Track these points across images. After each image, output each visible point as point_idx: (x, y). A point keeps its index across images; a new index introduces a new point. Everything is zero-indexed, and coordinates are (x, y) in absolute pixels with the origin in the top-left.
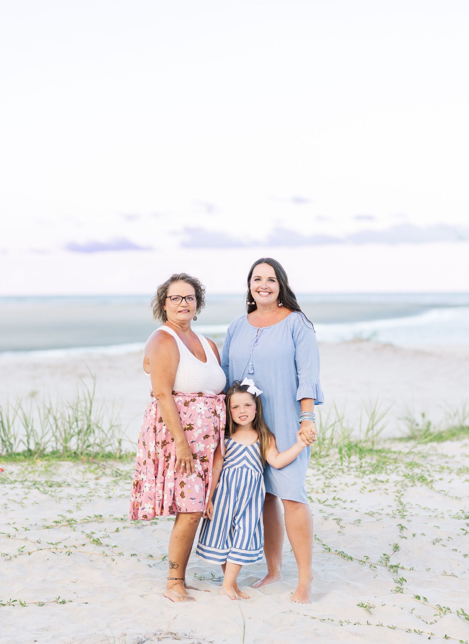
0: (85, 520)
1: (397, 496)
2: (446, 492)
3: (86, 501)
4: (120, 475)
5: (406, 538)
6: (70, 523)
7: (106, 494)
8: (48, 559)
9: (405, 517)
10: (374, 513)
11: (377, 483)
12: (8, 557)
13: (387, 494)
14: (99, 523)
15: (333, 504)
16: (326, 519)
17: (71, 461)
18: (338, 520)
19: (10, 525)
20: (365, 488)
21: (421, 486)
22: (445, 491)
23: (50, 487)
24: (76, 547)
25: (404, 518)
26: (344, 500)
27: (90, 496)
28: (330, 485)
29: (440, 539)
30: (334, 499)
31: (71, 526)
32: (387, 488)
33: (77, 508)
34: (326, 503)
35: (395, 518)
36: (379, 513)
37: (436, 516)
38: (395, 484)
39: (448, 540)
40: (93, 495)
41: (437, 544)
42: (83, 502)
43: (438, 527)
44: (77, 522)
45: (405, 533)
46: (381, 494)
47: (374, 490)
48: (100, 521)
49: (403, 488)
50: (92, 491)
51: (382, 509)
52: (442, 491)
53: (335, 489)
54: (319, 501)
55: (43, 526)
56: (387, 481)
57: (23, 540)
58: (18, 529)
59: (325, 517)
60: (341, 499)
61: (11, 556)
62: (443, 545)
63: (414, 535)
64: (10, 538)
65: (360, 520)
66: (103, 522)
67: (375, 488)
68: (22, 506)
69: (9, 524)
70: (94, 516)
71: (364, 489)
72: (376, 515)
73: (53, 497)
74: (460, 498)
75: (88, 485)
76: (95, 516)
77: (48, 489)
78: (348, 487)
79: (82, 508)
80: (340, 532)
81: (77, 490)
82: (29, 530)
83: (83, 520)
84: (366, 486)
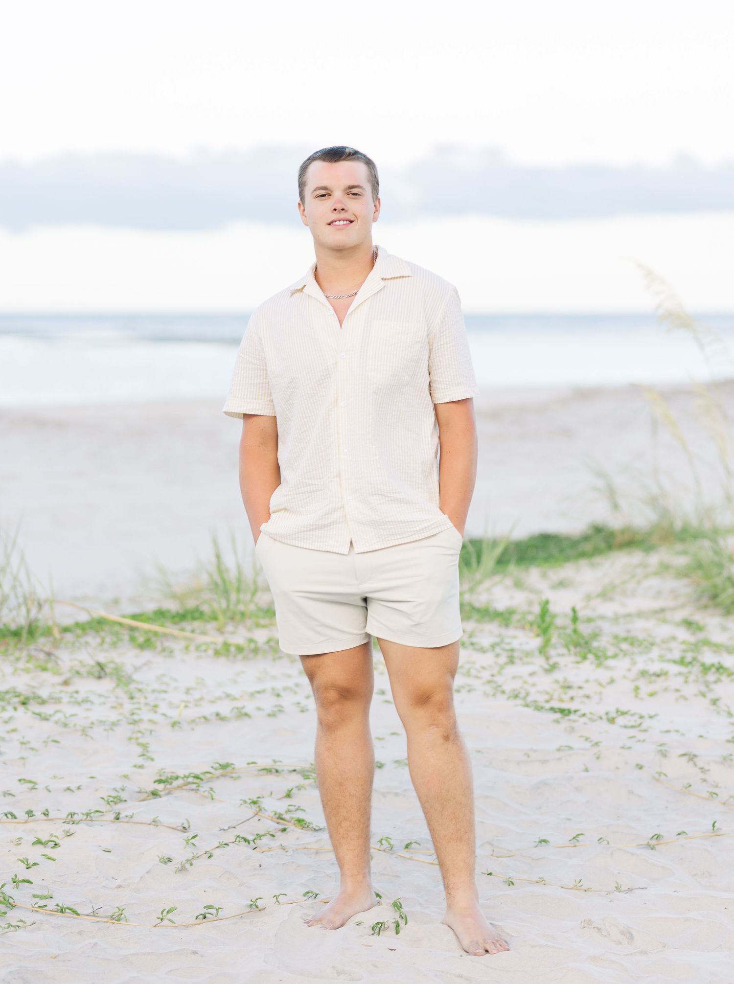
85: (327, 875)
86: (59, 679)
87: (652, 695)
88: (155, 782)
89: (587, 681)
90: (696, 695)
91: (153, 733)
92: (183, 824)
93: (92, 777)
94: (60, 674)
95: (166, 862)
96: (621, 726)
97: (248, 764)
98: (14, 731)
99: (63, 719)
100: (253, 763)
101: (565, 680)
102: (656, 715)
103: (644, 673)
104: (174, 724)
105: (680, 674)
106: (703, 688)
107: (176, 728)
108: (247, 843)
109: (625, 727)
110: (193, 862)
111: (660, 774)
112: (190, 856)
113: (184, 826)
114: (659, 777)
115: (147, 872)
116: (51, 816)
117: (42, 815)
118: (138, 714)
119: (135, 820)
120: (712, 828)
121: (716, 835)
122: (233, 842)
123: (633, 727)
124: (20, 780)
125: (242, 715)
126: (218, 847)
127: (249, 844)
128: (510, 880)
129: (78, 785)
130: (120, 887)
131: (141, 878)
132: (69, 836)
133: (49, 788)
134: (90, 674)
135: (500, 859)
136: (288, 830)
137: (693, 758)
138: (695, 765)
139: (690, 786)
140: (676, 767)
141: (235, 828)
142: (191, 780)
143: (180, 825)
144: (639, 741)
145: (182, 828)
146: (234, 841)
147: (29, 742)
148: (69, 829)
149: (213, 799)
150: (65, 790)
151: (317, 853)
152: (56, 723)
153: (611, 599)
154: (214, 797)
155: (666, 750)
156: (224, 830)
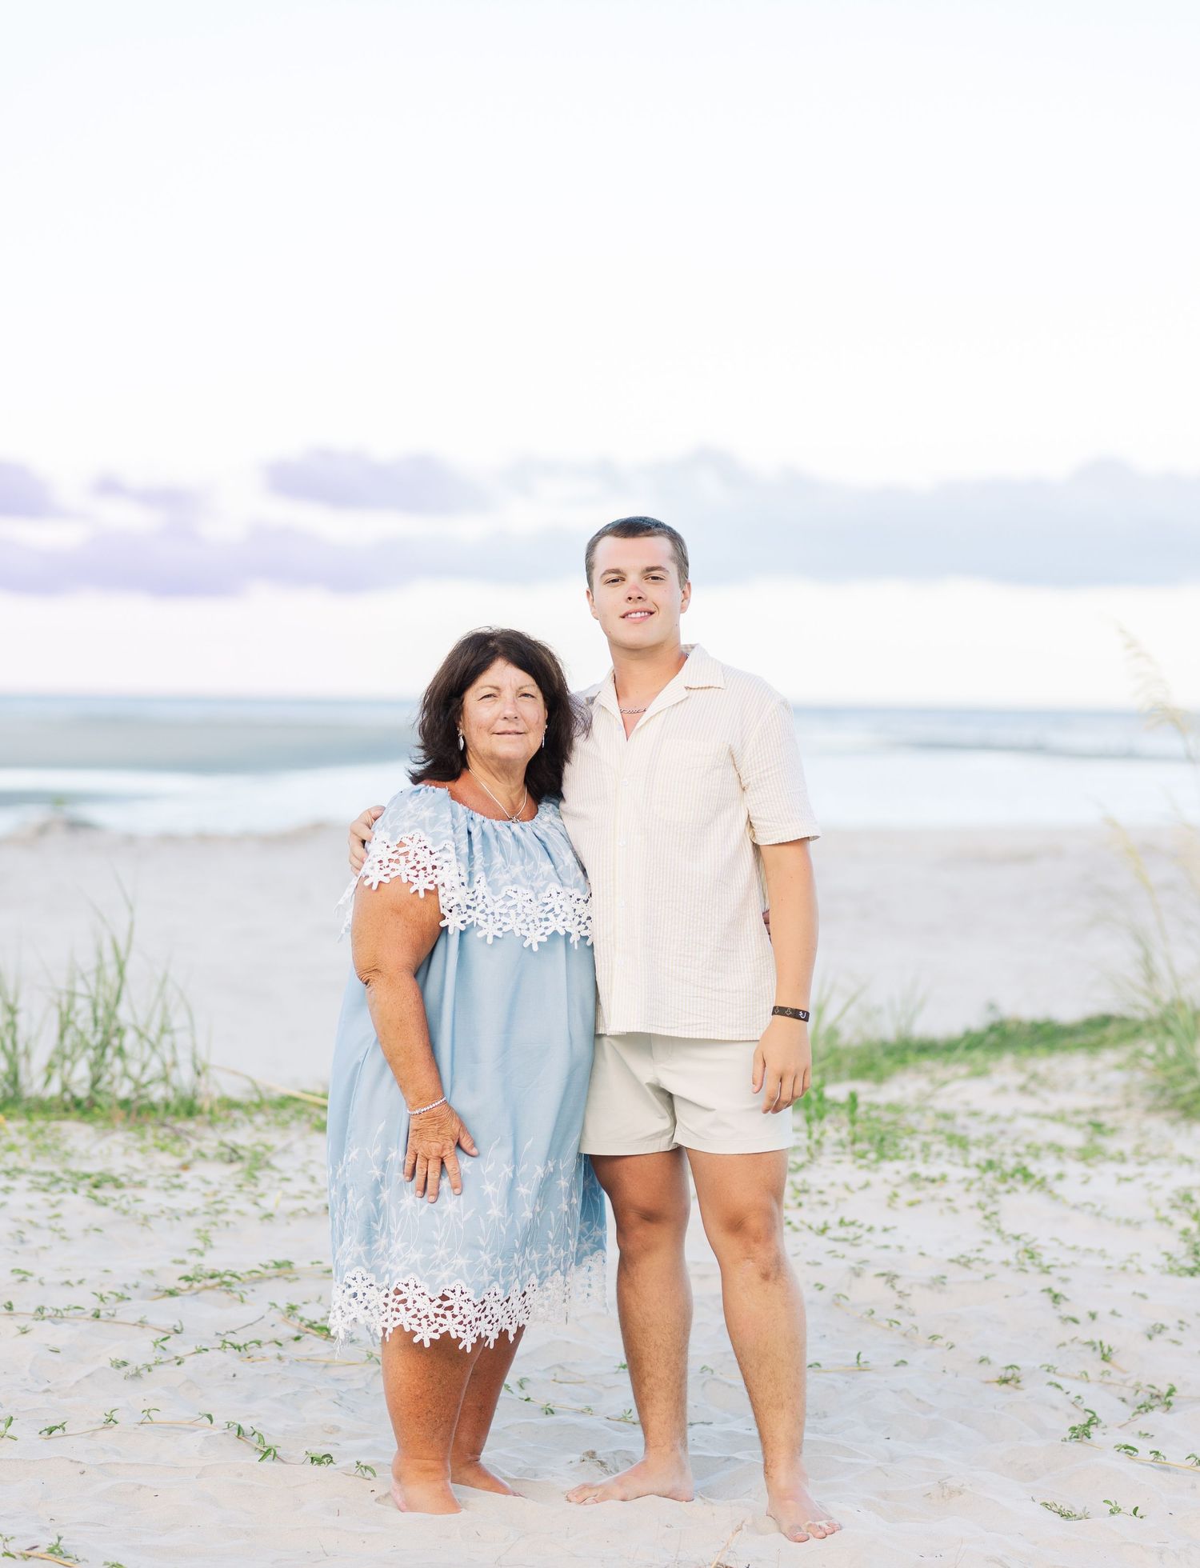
0: (257, 1275)
1: (986, 1218)
2: (1098, 1208)
3: (215, 1224)
4: (241, 1158)
5: (1075, 1321)
6: (223, 1282)
7: (256, 1208)
8: (234, 1376)
9: (1051, 1270)
10: (969, 1261)
11: (923, 1184)
12: (130, 1369)
13: (955, 1211)
14: (290, 1282)
15: (851, 1236)
16: (858, 1275)
17: (80, 1120)
18: (891, 1278)
19: (71, 1285)
20: (896, 1195)
21: (1030, 1191)
22: (1094, 1206)
23: (96, 1186)
24: (280, 1344)
25: (1048, 1273)
26: (866, 1226)
27: (218, 1212)
28: (806, 1187)
29: (1163, 1327)
30: (842, 1222)
31: (228, 1288)
32: (952, 1196)
33: (205, 1244)
34: (830, 1234)
35: (1026, 1271)
36: (983, 1260)
37: (1124, 1269)
38: (963, 1186)
39: (1181, 1329)
40: (225, 1211)
41: (1157, 1337)
42: (207, 1228)
43: (1143, 1296)
44: (239, 1278)
45: (1065, 1309)
46: (941, 1211)
47: (919, 1202)
48: (291, 1277)
49: (990, 1196)
50: (212, 1199)
51: (979, 1250)
52: (1085, 1204)
53: (824, 1198)
54: (810, 1228)
55: (157, 1290)
56: (944, 1178)
57: (135, 1325)
58: (106, 1298)
59: (853, 1269)
60: (858, 1223)
61: (137, 1368)
62: (1174, 1342)
63: (1093, 1316)
64: (100, 1319)
65: (944, 1277)
66: (297, 1279)
67: (917, 1196)
68: (64, 1238)
69: (68, 1283)
70: (272, 1264)
71: (896, 1199)
72: (976, 1265)
73: (125, 1213)
74: (1138, 1224)
75: (186, 1183)
76: (276, 1263)
77: (97, 1193)
78: (852, 1192)
79: (215, 1243)
80: (899, 1307)
81: (171, 1196)
82: (129, 1299)
83: (250, 1272)
84: (900, 1191)
85: (317, 1391)
86: (176, 1162)
87: (912, 1204)
88: (180, 1279)
89: (833, 1184)
90: (971, 1207)
91: (231, 1226)
92: (175, 1326)
93: (106, 1271)
94: (180, 1155)
95: (119, 1367)
96: (830, 1239)
97: (313, 1263)
98: (57, 1216)
99: (124, 1206)
100: (318, 1263)
101: (804, 1181)
102: (894, 1228)
103: (915, 1177)
104: (269, 1216)
105: (964, 1179)
106: (984, 1199)
107: (266, 1221)
108: (237, 1350)
109: (836, 1240)
110: (152, 1367)
111: (838, 1296)
112: (151, 1361)
113: (176, 1328)
114: (838, 1299)
115: (87, 1376)
116: (16, 1309)
117: (4, 1308)
118: (227, 1204)
119: (117, 1319)
120: (856, 1360)
121: (860, 1370)
122: (219, 1348)
123: (845, 1240)
124: (13, 1271)
126: (195, 1353)
127: (240, 1351)
128: (550, 1407)
129: (80, 1278)
130: (47, 1391)
131: (78, 1382)
132: (25, 1333)
133: (44, 1281)
134: (220, 1156)
135: (564, 1385)
136: (303, 1339)
137: (893, 1279)
138: (893, 1287)
139: (873, 1312)
140: (870, 1290)
141: (234, 1333)
142: (227, 1278)
143: (171, 1327)
144: (837, 1256)
145: (172, 1331)
146: (220, 1346)
147: (63, 1230)
148: (26, 1326)
149: (242, 1302)
150: (62, 1284)
151: (326, 1366)
152: (116, 1209)
153: (1032, 1094)
154: (245, 1299)
155: (861, 1269)
156: (220, 1334)
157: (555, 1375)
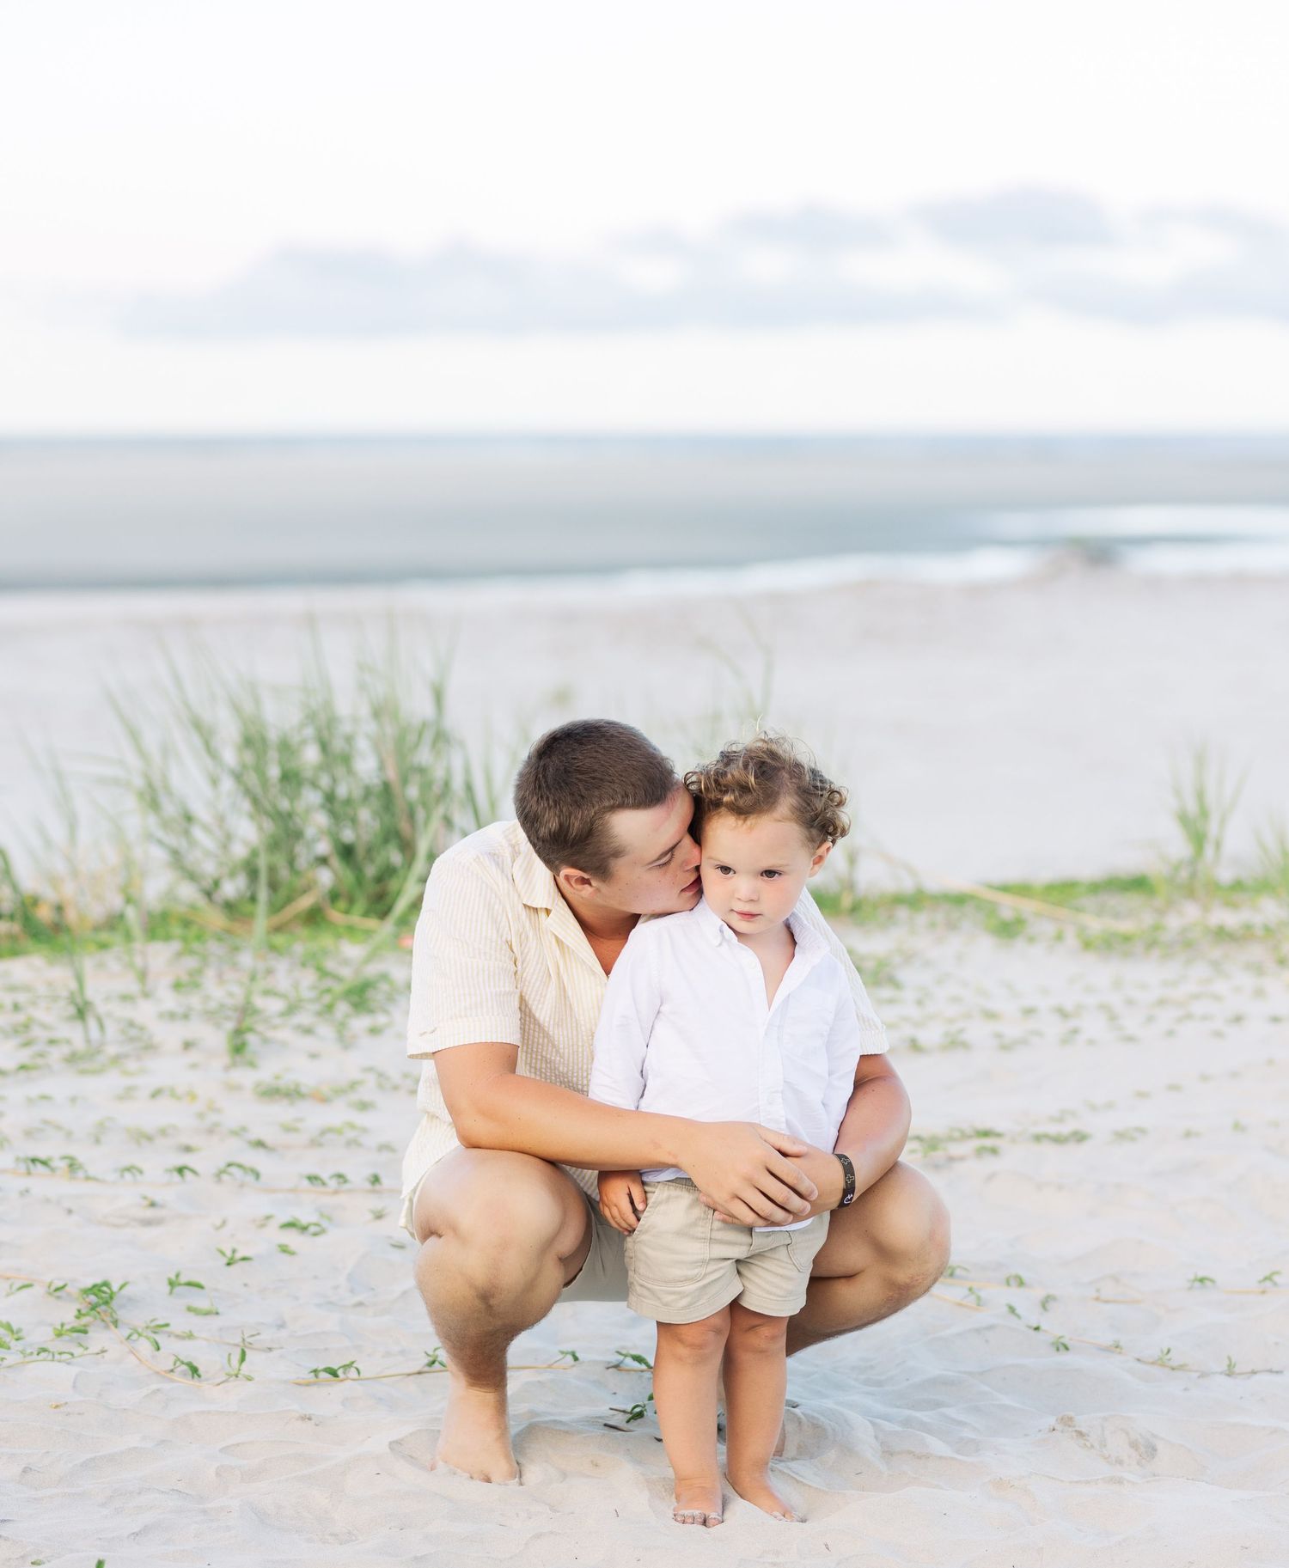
125: (955, 1043)
135: (1107, 1306)
157: (1098, 1290)
